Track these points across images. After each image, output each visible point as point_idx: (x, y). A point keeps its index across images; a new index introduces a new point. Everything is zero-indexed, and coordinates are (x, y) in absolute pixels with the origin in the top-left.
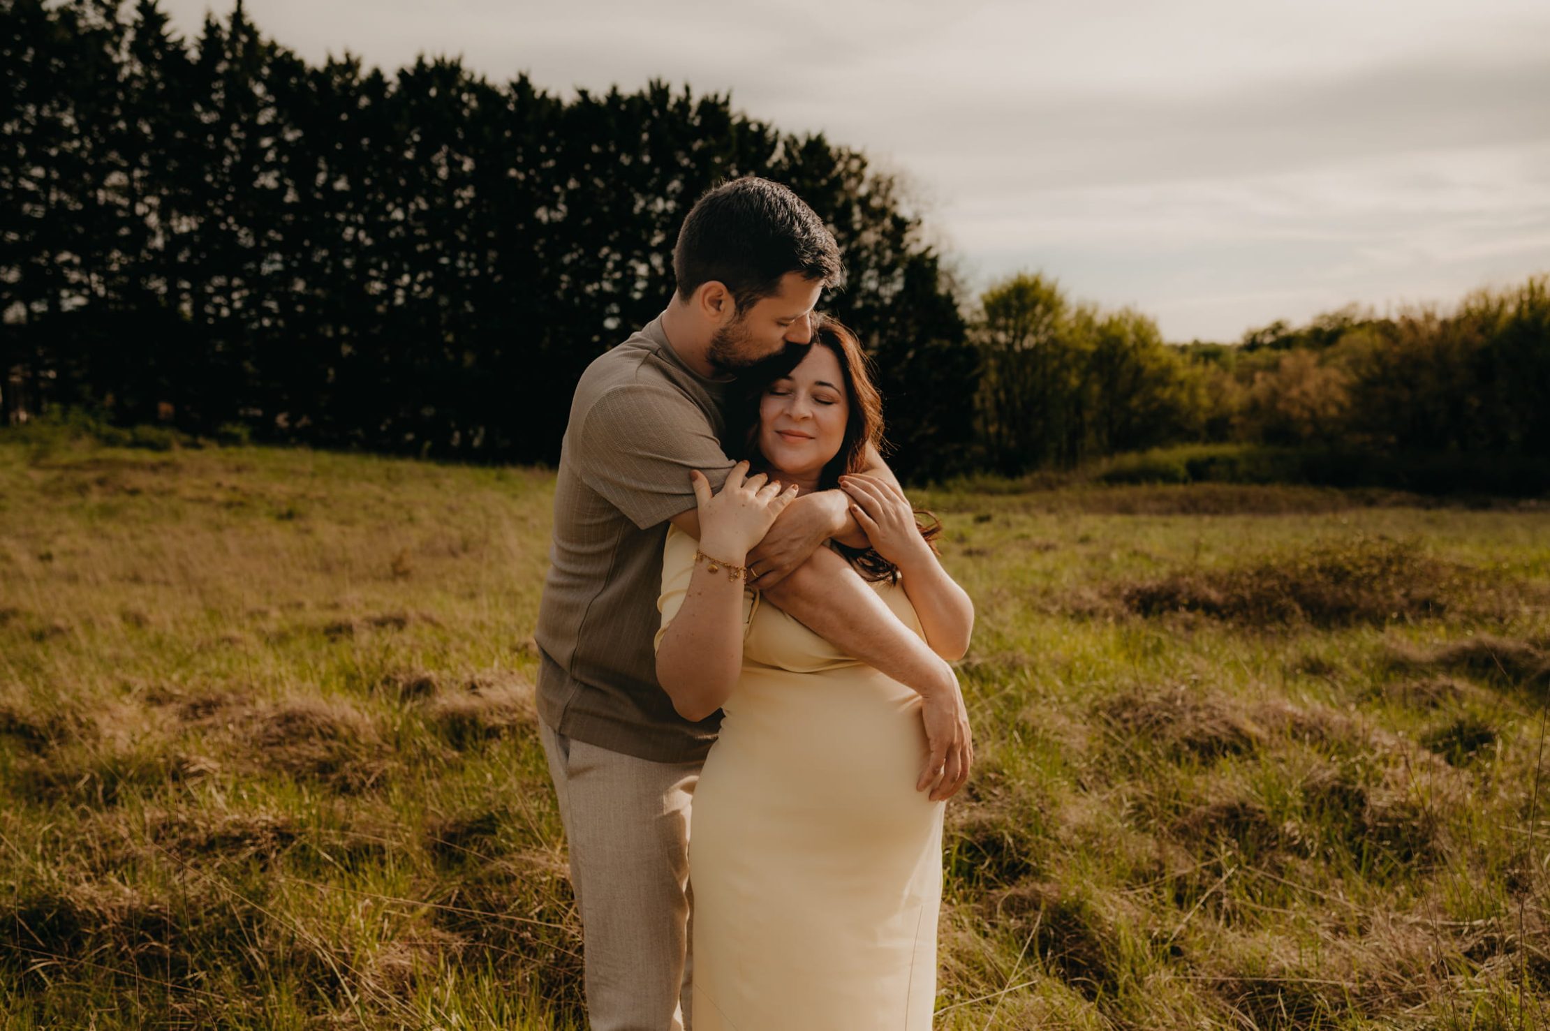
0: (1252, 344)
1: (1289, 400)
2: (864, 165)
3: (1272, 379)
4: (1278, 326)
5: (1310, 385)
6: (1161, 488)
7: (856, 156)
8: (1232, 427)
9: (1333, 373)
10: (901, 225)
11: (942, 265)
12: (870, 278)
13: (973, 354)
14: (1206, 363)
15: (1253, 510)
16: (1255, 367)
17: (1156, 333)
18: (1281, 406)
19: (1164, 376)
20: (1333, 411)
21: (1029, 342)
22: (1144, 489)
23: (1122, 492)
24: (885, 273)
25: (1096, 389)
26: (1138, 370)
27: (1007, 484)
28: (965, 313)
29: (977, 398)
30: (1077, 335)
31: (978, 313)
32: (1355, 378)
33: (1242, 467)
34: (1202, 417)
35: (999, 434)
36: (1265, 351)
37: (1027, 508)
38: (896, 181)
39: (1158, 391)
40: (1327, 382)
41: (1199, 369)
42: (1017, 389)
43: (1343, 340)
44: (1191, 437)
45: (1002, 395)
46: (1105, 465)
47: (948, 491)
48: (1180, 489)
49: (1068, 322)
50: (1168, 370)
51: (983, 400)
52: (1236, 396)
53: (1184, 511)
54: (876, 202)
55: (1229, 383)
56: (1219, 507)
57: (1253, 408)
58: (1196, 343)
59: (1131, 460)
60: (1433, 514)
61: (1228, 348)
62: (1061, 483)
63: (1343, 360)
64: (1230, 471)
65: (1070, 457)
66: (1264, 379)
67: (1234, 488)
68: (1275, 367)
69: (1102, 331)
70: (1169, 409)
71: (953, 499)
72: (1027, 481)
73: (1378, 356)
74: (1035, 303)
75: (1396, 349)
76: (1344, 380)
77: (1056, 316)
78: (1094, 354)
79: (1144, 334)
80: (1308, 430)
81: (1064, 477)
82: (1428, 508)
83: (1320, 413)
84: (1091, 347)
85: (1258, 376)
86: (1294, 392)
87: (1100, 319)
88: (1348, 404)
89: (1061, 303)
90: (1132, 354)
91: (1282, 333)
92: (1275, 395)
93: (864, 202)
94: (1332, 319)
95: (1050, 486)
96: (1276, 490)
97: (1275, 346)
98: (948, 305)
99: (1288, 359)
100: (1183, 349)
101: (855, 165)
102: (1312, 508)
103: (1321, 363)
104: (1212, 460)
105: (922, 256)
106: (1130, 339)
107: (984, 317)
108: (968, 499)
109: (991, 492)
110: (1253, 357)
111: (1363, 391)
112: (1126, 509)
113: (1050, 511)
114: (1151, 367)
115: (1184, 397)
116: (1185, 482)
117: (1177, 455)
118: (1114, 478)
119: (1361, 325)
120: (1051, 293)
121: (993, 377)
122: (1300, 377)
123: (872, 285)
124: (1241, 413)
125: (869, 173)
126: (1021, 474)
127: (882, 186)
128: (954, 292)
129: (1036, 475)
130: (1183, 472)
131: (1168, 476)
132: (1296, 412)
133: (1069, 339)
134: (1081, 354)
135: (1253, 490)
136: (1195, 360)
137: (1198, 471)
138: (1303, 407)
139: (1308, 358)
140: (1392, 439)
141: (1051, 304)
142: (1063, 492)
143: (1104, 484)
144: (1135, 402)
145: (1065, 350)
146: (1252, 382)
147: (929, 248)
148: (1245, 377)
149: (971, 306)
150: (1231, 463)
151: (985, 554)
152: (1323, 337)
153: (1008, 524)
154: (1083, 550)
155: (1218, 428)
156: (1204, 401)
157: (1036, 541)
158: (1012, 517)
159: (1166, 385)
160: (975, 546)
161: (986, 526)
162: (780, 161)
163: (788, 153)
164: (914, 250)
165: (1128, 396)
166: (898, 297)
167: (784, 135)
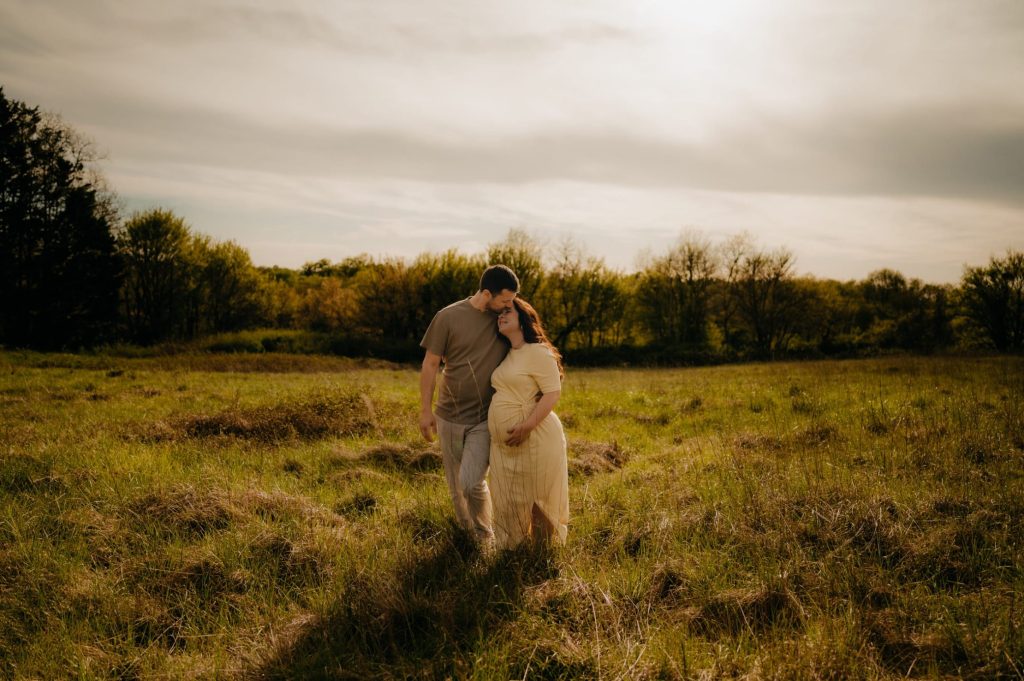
0: (308, 272)
1: (325, 306)
2: (36, 119)
3: (317, 293)
4: (323, 263)
5: (337, 298)
6: (246, 355)
7: (30, 112)
8: (293, 320)
9: (351, 292)
10: (66, 167)
11: (98, 198)
12: (38, 200)
13: (119, 261)
14: (278, 280)
15: (302, 370)
16: (308, 285)
17: (248, 259)
18: (320, 309)
19: (251, 286)
20: (349, 313)
21: (162, 257)
22: (235, 356)
23: (221, 358)
24: (51, 198)
25: (208, 291)
26: (236, 281)
27: (141, 350)
28: (114, 233)
29: (122, 291)
30: (195, 256)
31: (124, 234)
32: (361, 296)
33: (297, 344)
34: (275, 313)
35: (138, 316)
36: (316, 276)
37: (151, 367)
38: (63, 135)
39: (247, 296)
40: (347, 297)
41: (273, 284)
42: (151, 289)
43: (359, 273)
44: (268, 325)
45: (141, 291)
46: (211, 340)
47: (94, 354)
48: (258, 356)
49: (189, 247)
50: (254, 283)
51: (126, 293)
52: (296, 302)
53: (258, 370)
54: (45, 147)
55: (292, 294)
56: (282, 368)
57: (305, 310)
58: (276, 268)
59: (228, 337)
60: (397, 373)
61: (294, 272)
62: (180, 351)
63: (355, 286)
64: (289, 346)
65: (189, 334)
66: (312, 292)
67: (290, 356)
68: (318, 286)
69: (212, 254)
70: (254, 306)
71: (95, 360)
72: (156, 348)
73: (374, 285)
74: (166, 233)
75: (383, 281)
76: (356, 297)
77: (181, 242)
78: (206, 269)
79: (240, 258)
80: (335, 323)
81: (183, 347)
82: (394, 369)
83: (342, 314)
84: (204, 265)
85: (309, 291)
86: (328, 302)
87: (211, 246)
88: (358, 310)
89: (185, 235)
90: (232, 271)
91: (325, 267)
92: (318, 302)
93: (35, 145)
94: (353, 261)
95: (171, 353)
96: (315, 358)
97: (321, 274)
98: (102, 227)
99: (326, 282)
100: (264, 271)
101: (28, 118)
102: (333, 369)
103: (343, 287)
104: (279, 339)
105: (81, 190)
106: (230, 261)
107: (128, 238)
108: (109, 359)
109: (130, 356)
110: (309, 279)
111: (366, 303)
112: (221, 368)
113: (169, 369)
114: (243, 280)
115: (264, 300)
116: (261, 352)
117: (258, 336)
118: (217, 349)
119: (368, 267)
120: (179, 226)
121: (134, 279)
122: (331, 294)
123: (40, 205)
124: (298, 312)
125: (40, 126)
126: (152, 344)
127: (52, 136)
128: (107, 218)
129: (163, 345)
130: (260, 345)
131: (252, 349)
132: (329, 313)
133: (189, 258)
134: (197, 268)
135: (302, 357)
136: (271, 279)
137: (269, 345)
138: (333, 310)
139: (338, 282)
140: (381, 331)
141: (178, 233)
142: (180, 357)
143: (209, 352)
144: (232, 301)
145: (186, 264)
146: (306, 294)
147: (88, 185)
148: (301, 292)
149: (119, 228)
150: (291, 341)
151: (106, 398)
152: (348, 271)
153: (133, 378)
154: (179, 395)
155: (284, 320)
156: (276, 302)
157: (146, 389)
158: (138, 373)
159: (253, 291)
160: (99, 393)
161: (116, 379)
164: (76, 185)
165: (228, 298)
166: (60, 216)
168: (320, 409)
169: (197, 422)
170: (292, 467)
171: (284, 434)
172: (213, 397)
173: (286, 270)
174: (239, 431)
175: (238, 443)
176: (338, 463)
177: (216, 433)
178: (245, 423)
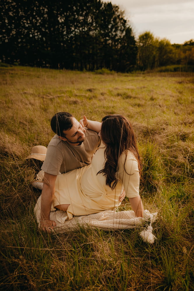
0: (186, 44)
2: (118, 8)
3: (189, 52)
4: (191, 40)
6: (169, 73)
8: (182, 61)
10: (125, 21)
11: (132, 30)
13: (137, 48)
16: (186, 49)
18: (191, 57)
19: (170, 52)
21: (147, 45)
24: (122, 31)
25: (158, 55)
26: (166, 51)
28: (136, 39)
30: (155, 44)
33: (183, 69)
34: (176, 60)
35: (140, 63)
36: (188, 46)
38: (124, 12)
42: (144, 54)
44: (173, 63)
45: (141, 55)
46: (159, 69)
49: (154, 41)
50: (171, 50)
52: (183, 55)
54: (121, 17)
55: (182, 53)
57: (186, 58)
59: (163, 68)
61: (181, 45)
64: (181, 70)
65: (152, 67)
67: (182, 73)
68: (190, 50)
69: (160, 43)
70: (171, 58)
72: (145, 72)
74: (148, 37)
77: (152, 40)
78: (159, 48)
79: (168, 43)
81: (152, 71)
84: (158, 46)
85: (187, 52)
86: (193, 55)
87: (160, 41)
89: (153, 37)
90: (165, 48)
92: (190, 55)
93: (119, 16)
95: (149, 73)
97: (190, 45)
98: (133, 38)
99: (193, 48)
104: (178, 68)
105: (129, 28)
106: (165, 44)
107: (139, 40)
110: (186, 47)
114: (169, 50)
115: (174, 56)
116: (173, 72)
117: (172, 67)
118: (161, 71)
120: (151, 35)
124: (183, 59)
125: (119, 10)
127: (122, 13)
128: (134, 35)
129: (147, 71)
130: (173, 70)
131: (170, 71)
134: (156, 47)
135: (185, 73)
136: (176, 49)
141: (151, 38)
143: (159, 72)
144: (165, 57)
145: (153, 47)
147: (130, 26)
148: (185, 52)
150: (181, 68)
155: (179, 62)
156: (177, 56)
159: (170, 54)
162: (103, 8)
163: (104, 6)
164: (127, 26)
165: (164, 56)
166: (124, 36)
167: (104, 2)
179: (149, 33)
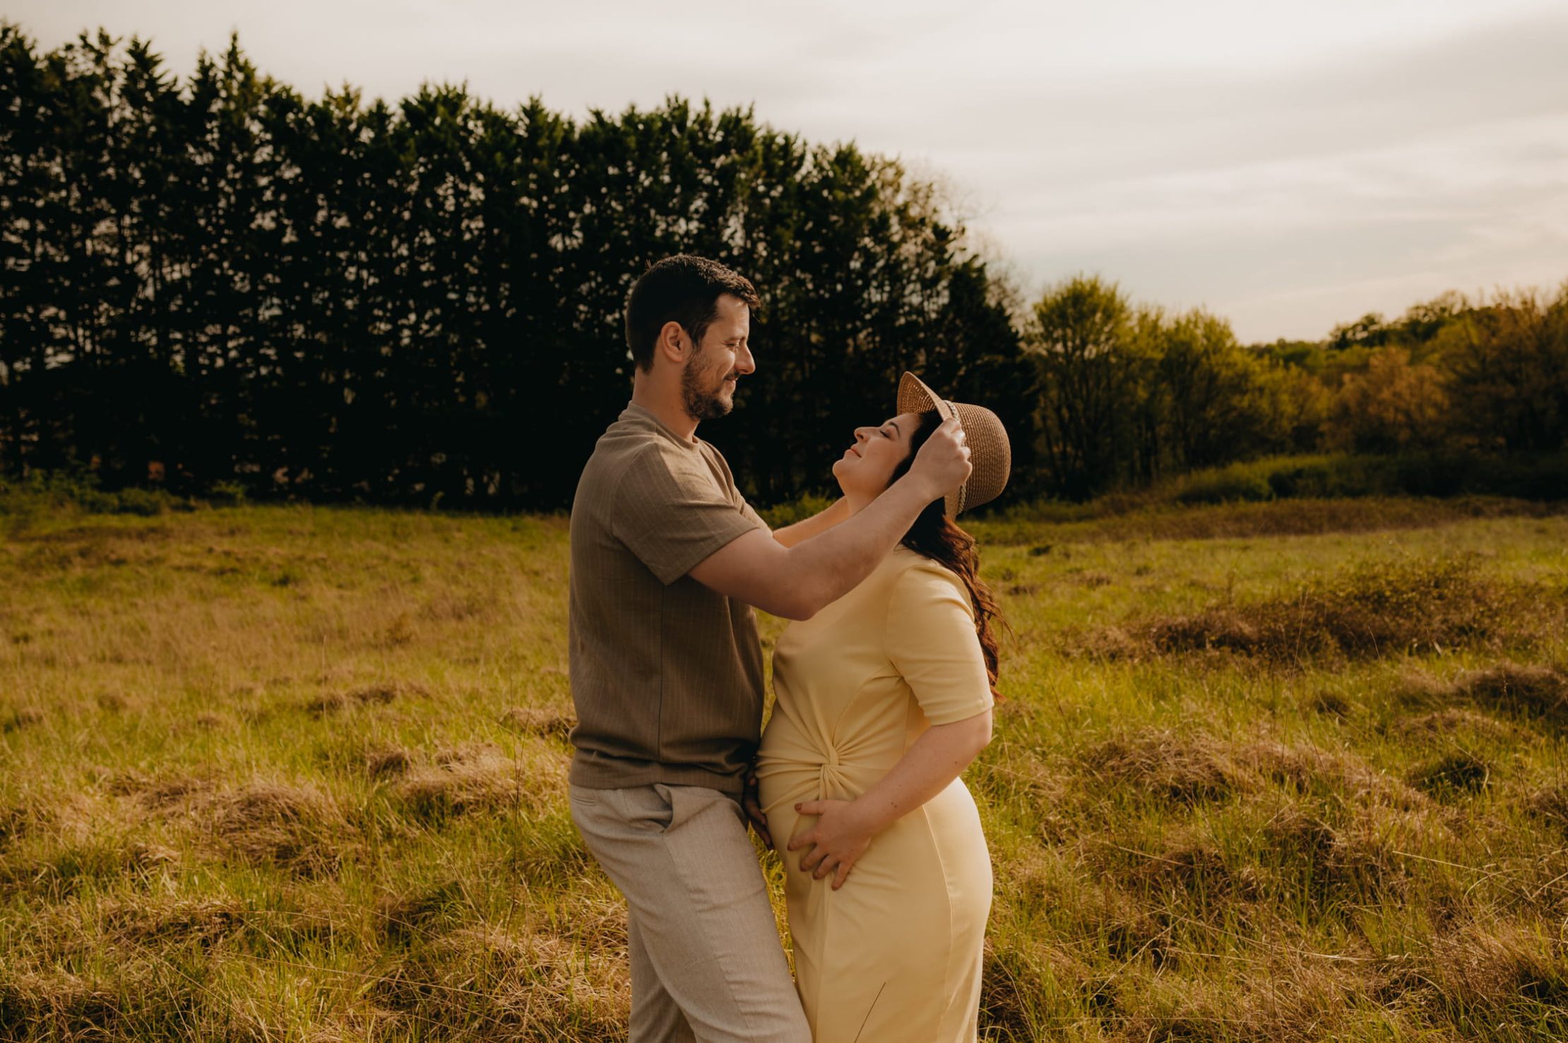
0: (1342, 342)
1: (1380, 403)
2: (899, 173)
3: (1362, 381)
4: (1370, 321)
5: (1401, 385)
6: (1243, 506)
7: (891, 164)
8: (1322, 435)
9: (1428, 371)
10: (942, 235)
11: (990, 274)
12: (913, 292)
13: (1028, 367)
14: (1287, 367)
15: (1347, 527)
16: (1343, 368)
17: (1230, 335)
18: (1372, 410)
19: (1241, 382)
20: (1431, 412)
21: (1091, 352)
22: (1223, 510)
23: (1200, 513)
24: (929, 285)
25: (1168, 399)
26: (1212, 377)
27: (1074, 509)
28: (1018, 325)
29: (1037, 416)
30: (1142, 343)
31: (1032, 324)
32: (1452, 376)
33: (1334, 480)
34: (1286, 425)
35: (1064, 453)
36: (1357, 348)
37: (1093, 536)
38: (935, 187)
39: (1235, 400)
40: (1421, 380)
41: (1279, 374)
42: (1080, 405)
43: (1442, 332)
44: (1276, 448)
45: (1065, 412)
46: (1181, 484)
47: (1008, 520)
48: (1263, 506)
49: (1132, 329)
50: (1245, 376)
51: (1044, 418)
52: (1323, 401)
53: (1265, 531)
54: (914, 212)
55: (1314, 387)
56: (1307, 526)
57: (1343, 414)
58: (1282, 344)
59: (1209, 477)
60: (1546, 523)
61: (1317, 346)
62: (1133, 506)
63: (1435, 357)
64: (1321, 485)
65: (1144, 476)
66: (1352, 380)
67: (1321, 503)
68: (1363, 368)
69: (1169, 336)
70: (1249, 418)
71: (1009, 530)
72: (1096, 505)
73: (1474, 350)
74: (1094, 312)
75: (1495, 341)
76: (1441, 378)
77: (1117, 324)
78: (1162, 363)
79: (1217, 335)
80: (1404, 435)
81: (1138, 500)
82: (1540, 516)
83: (1417, 416)
84: (1159, 356)
85: (1347, 377)
86: (1386, 394)
87: (1167, 323)
88: (1447, 403)
89: (1122, 309)
90: (1204, 360)
91: (1374, 328)
92: (1365, 398)
93: (902, 212)
94: (1428, 310)
95: (1120, 510)
96: (1369, 503)
97: (1367, 342)
98: (1000, 317)
99: (1377, 358)
100: (1259, 352)
101: (890, 173)
102: (1406, 521)
103: (1412, 362)
104: (1299, 473)
105: (966, 266)
106: (1201, 343)
107: (1039, 329)
108: (1029, 528)
109: (1059, 520)
110: (1345, 356)
111: (1462, 387)
112: (1202, 532)
113: (1118, 538)
114: (1225, 373)
115: (1264, 404)
116: (1269, 498)
117: (1259, 470)
118: (1193, 498)
119: (1460, 316)
120: (1111, 298)
121: (1053, 393)
122: (1391, 376)
123: (916, 300)
124: (1330, 419)
125: (905, 182)
126: (1089, 498)
127: (921, 193)
128: (1005, 303)
129: (1106, 498)
130: (1266, 488)
131: (1252, 494)
132: (1390, 415)
133: (1133, 347)
134: (1148, 363)
135: (1347, 503)
136: (1273, 366)
137: (1283, 486)
138: (1397, 410)
139: (1400, 355)
140: (1501, 440)
141: (1111, 309)
142: (1135, 517)
143: (1180, 505)
144: (1211, 413)
145: (1130, 361)
146: (1341, 384)
147: (975, 257)
148: (1335, 381)
149: (1024, 318)
150: (1320, 475)
151: (1032, 590)
152: (1420, 330)
153: (1067, 556)
154: (1136, 582)
155: (1305, 438)
156: (1289, 408)
157: (1088, 573)
158: (1073, 547)
159: (1244, 393)
160: (1022, 583)
161: (1042, 559)
162: (809, 173)
163: (817, 165)
164: (959, 260)
165: (1203, 407)
166: (943, 311)
167: (812, 146)
168: (1379, 602)
169: (1169, 628)
170: (1332, 705)
171: (1315, 647)
172: (1193, 584)
173: (1301, 343)
174: (1238, 643)
175: (1237, 663)
176: (1413, 700)
177: (1200, 645)
178: (1247, 629)
179: (1094, 288)
